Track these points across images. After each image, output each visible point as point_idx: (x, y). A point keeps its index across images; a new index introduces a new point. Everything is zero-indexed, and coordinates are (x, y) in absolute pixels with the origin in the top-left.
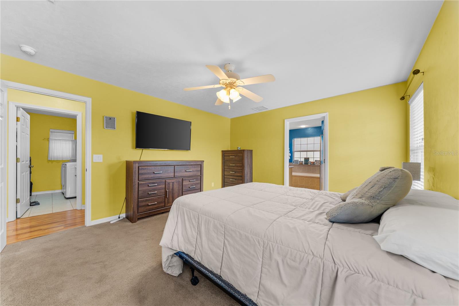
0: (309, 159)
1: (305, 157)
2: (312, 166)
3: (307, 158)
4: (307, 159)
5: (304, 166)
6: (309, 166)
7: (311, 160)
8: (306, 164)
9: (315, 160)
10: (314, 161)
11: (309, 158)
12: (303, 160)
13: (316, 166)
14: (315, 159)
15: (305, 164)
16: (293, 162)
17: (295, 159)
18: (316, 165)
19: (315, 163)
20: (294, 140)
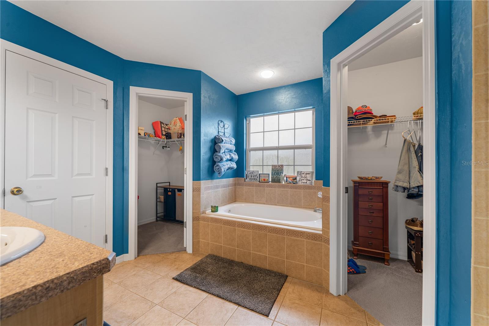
0: (282, 169)
1: (275, 164)
2: (291, 188)
3: (279, 166)
4: (277, 171)
5: (271, 186)
6: (283, 186)
7: (288, 172)
8: (276, 182)
9: (298, 172)
10: (296, 175)
11: (282, 166)
12: (268, 170)
13: (300, 187)
14: (298, 169)
15: (273, 181)
16: (245, 176)
17: (252, 169)
18: (300, 183)
19: (298, 179)
20: (248, 122)
